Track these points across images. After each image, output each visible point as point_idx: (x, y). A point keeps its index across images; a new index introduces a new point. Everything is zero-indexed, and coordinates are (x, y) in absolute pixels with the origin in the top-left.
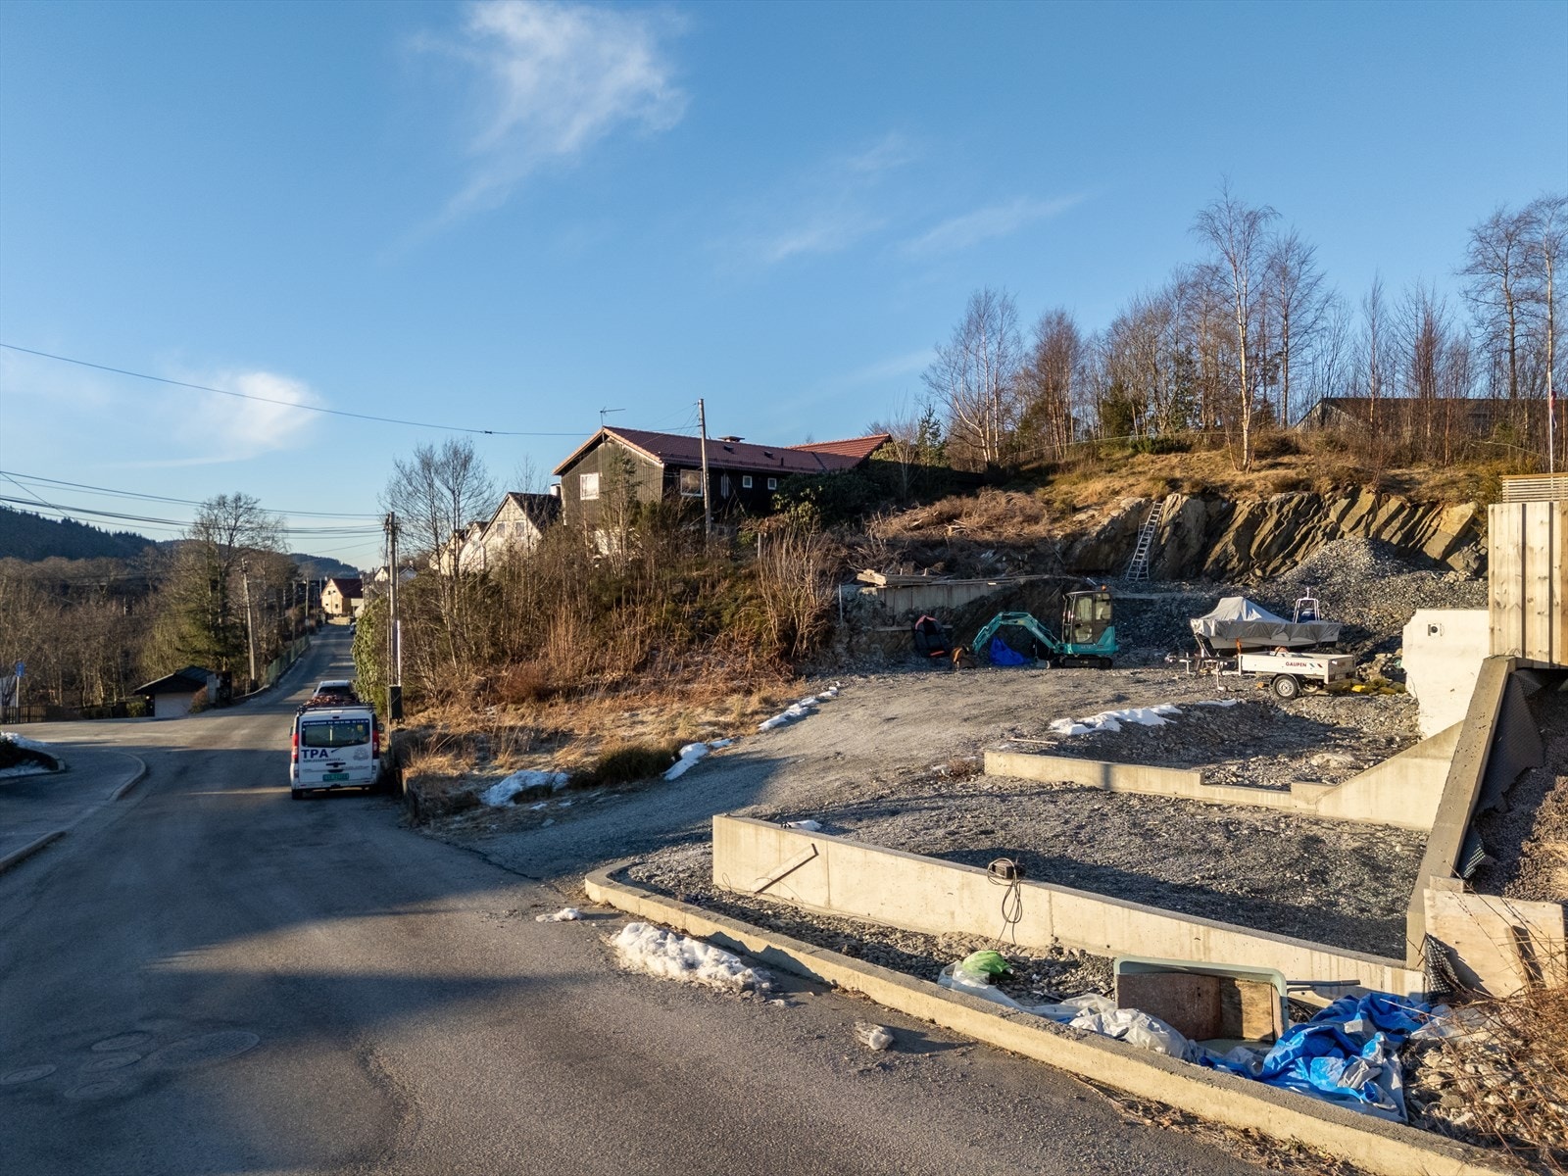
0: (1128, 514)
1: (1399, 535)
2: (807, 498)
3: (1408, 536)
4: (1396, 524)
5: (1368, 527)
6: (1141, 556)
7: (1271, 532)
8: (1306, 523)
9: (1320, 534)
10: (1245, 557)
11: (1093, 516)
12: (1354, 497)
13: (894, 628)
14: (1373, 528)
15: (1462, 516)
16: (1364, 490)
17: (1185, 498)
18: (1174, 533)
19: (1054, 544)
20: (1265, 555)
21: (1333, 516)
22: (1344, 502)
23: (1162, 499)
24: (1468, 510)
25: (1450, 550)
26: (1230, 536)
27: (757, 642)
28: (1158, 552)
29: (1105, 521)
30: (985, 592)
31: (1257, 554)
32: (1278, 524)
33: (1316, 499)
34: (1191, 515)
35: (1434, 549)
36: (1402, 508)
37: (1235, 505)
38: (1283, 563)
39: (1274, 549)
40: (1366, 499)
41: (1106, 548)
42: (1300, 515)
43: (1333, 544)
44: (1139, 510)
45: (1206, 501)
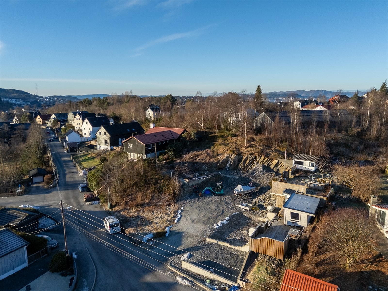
0: (226, 158)
1: (267, 164)
2: (172, 150)
3: (268, 164)
4: (267, 162)
5: (263, 162)
6: (228, 166)
7: (248, 162)
8: (254, 161)
9: (256, 163)
10: (244, 166)
11: (221, 157)
12: (261, 157)
13: (190, 189)
14: (263, 163)
15: (276, 162)
16: (262, 156)
17: (235, 156)
18: (233, 162)
19: (214, 163)
20: (247, 166)
21: (258, 160)
22: (259, 158)
23: (232, 155)
24: (277, 161)
25: (274, 167)
26: (242, 162)
27: (169, 194)
28: (231, 165)
29: (223, 159)
31: (246, 166)
32: (249, 161)
33: (255, 157)
34: (236, 158)
35: (272, 167)
36: (268, 160)
37: (243, 157)
38: (250, 168)
39: (249, 165)
40: (263, 158)
41: (223, 164)
42: (253, 160)
43: (258, 165)
44: (228, 157)
45: (239, 156)
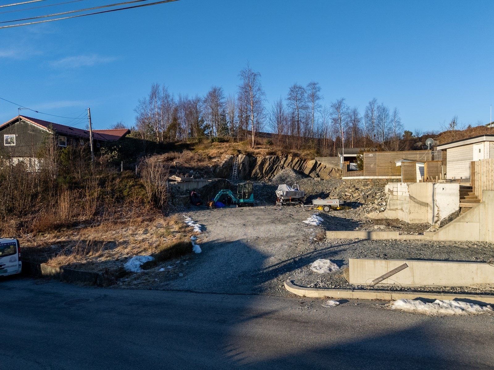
0: (229, 160)
1: (298, 168)
3: (300, 168)
4: (297, 165)
5: (291, 165)
6: (235, 173)
7: (268, 166)
8: (276, 164)
9: (280, 167)
10: (262, 174)
11: (218, 160)
12: (287, 157)
13: (184, 196)
14: (292, 166)
15: (312, 163)
16: (289, 156)
17: (244, 156)
18: (243, 166)
19: (210, 168)
20: (267, 173)
21: (282, 163)
22: (285, 159)
23: (238, 156)
24: (313, 162)
25: (310, 172)
26: (257, 167)
28: (239, 172)
29: (224, 162)
30: (207, 183)
31: (265, 173)
32: (270, 164)
33: (278, 157)
34: (246, 161)
35: (307, 172)
36: (298, 161)
37: (256, 158)
38: (271, 175)
39: (269, 171)
40: (290, 158)
41: (225, 170)
42: (274, 162)
43: (284, 170)
44: (231, 159)
45: (249, 157)
